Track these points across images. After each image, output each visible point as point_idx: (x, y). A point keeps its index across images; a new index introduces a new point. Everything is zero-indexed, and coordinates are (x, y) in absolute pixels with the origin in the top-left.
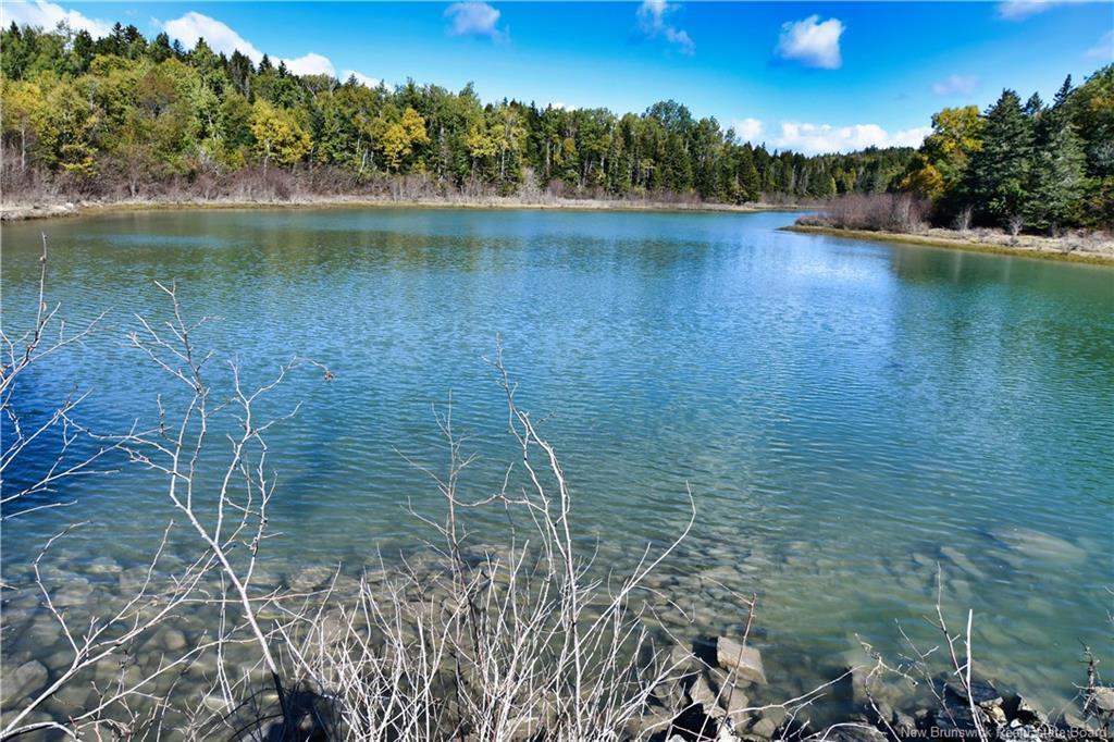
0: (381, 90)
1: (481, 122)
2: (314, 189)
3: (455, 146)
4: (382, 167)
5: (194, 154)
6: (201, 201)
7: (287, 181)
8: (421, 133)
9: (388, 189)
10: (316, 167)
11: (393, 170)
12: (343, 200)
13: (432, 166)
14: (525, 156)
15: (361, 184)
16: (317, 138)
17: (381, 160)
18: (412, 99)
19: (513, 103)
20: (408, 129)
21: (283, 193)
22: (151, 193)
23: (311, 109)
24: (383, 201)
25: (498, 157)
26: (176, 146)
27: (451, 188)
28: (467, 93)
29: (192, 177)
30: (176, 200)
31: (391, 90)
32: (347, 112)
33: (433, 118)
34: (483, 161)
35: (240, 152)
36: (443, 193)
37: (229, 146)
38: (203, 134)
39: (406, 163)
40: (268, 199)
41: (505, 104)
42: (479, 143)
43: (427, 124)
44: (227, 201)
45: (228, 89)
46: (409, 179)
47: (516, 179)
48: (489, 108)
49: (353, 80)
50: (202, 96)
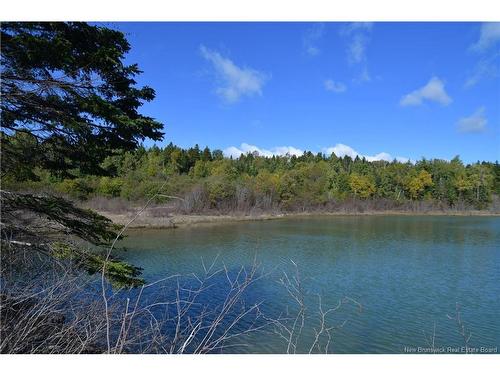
0: (409, 163)
1: (464, 173)
2: (375, 208)
3: (448, 186)
4: (408, 197)
5: (327, 195)
6: (328, 213)
7: (363, 204)
8: (429, 181)
9: (411, 207)
10: (377, 198)
11: (414, 199)
12: (387, 212)
13: (435, 195)
14: (492, 188)
15: (397, 205)
16: (378, 186)
17: (408, 194)
18: (424, 166)
19: (484, 163)
20: (422, 179)
21: (361, 210)
22: (310, 211)
23: (376, 175)
24: (408, 213)
25: (475, 190)
26: (320, 193)
27: (445, 206)
28: (456, 160)
29: (325, 204)
30: (318, 213)
31: (414, 163)
32: (392, 174)
33: (436, 173)
34: (465, 192)
35: (344, 194)
36: (442, 209)
37: (340, 192)
38: (331, 187)
39: (421, 195)
40: (355, 212)
41: (478, 163)
42: (462, 184)
43: (432, 177)
44: (337, 213)
45: (342, 170)
46: (423, 203)
47: (486, 201)
48: (469, 166)
49: (395, 161)
50: (331, 173)
